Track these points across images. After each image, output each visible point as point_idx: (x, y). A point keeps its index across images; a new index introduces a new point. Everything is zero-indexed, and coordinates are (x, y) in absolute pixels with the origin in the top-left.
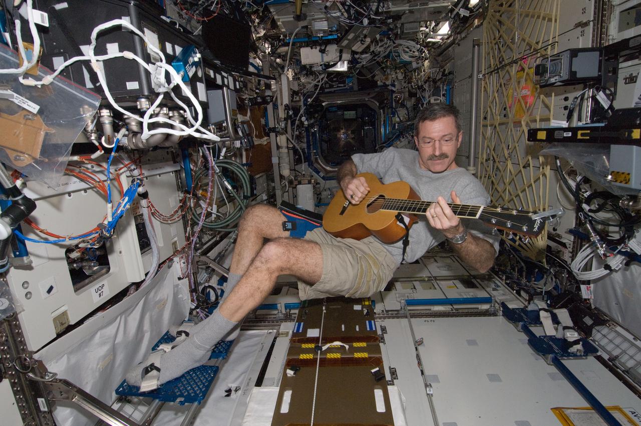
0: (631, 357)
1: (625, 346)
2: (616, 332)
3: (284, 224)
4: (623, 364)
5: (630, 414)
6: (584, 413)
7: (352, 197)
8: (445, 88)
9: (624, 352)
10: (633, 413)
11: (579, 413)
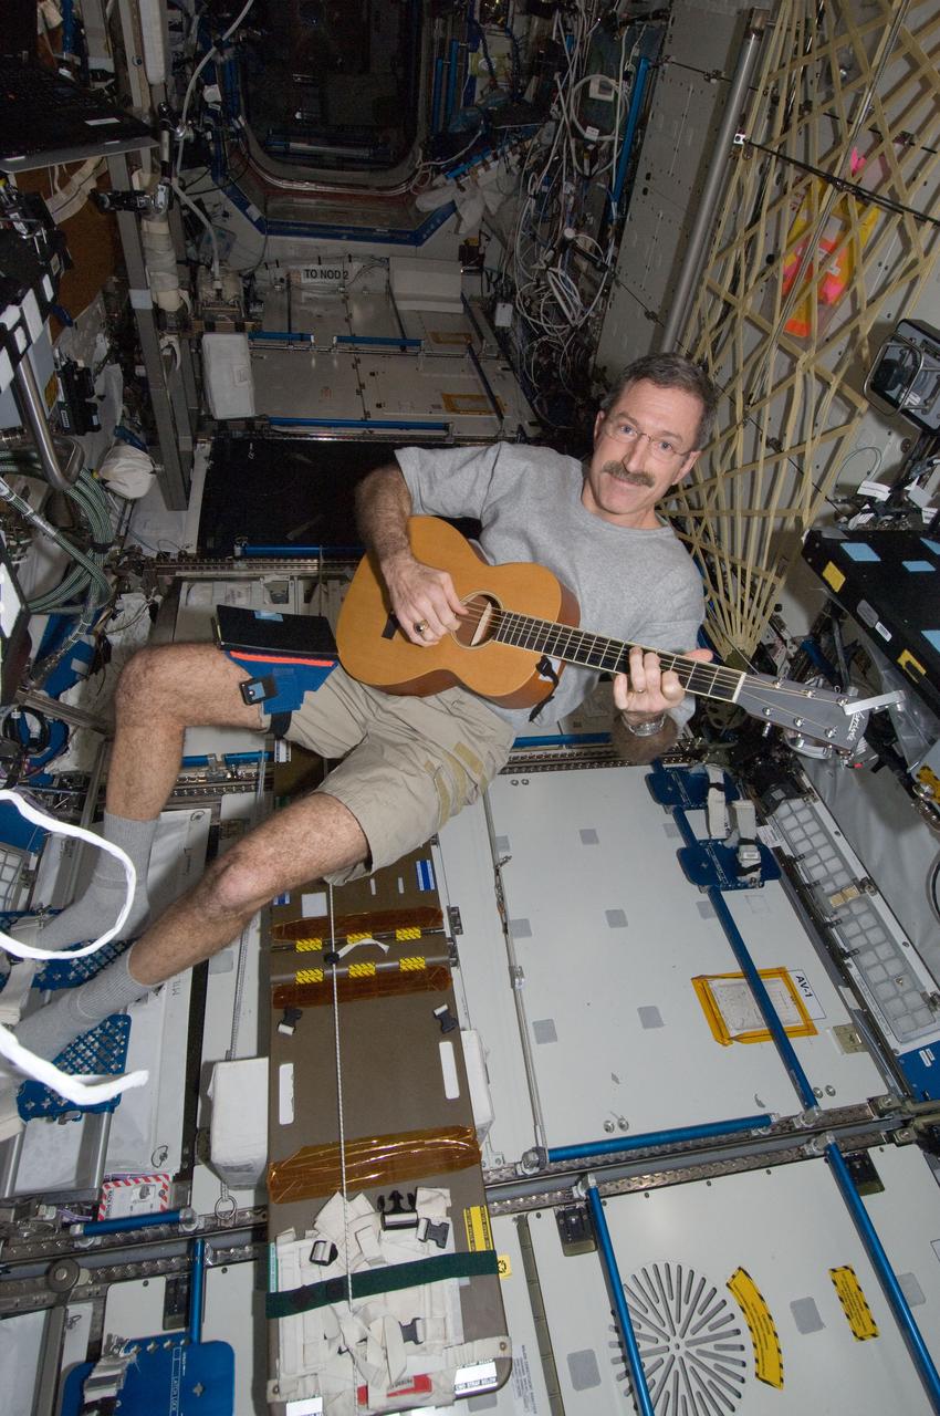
0: (822, 863)
1: (819, 840)
2: (812, 810)
3: (244, 689)
4: (808, 872)
5: (795, 982)
6: (735, 985)
7: (417, 628)
8: (635, 52)
9: (814, 852)
10: (801, 980)
11: (728, 986)
